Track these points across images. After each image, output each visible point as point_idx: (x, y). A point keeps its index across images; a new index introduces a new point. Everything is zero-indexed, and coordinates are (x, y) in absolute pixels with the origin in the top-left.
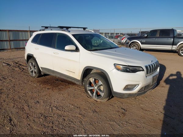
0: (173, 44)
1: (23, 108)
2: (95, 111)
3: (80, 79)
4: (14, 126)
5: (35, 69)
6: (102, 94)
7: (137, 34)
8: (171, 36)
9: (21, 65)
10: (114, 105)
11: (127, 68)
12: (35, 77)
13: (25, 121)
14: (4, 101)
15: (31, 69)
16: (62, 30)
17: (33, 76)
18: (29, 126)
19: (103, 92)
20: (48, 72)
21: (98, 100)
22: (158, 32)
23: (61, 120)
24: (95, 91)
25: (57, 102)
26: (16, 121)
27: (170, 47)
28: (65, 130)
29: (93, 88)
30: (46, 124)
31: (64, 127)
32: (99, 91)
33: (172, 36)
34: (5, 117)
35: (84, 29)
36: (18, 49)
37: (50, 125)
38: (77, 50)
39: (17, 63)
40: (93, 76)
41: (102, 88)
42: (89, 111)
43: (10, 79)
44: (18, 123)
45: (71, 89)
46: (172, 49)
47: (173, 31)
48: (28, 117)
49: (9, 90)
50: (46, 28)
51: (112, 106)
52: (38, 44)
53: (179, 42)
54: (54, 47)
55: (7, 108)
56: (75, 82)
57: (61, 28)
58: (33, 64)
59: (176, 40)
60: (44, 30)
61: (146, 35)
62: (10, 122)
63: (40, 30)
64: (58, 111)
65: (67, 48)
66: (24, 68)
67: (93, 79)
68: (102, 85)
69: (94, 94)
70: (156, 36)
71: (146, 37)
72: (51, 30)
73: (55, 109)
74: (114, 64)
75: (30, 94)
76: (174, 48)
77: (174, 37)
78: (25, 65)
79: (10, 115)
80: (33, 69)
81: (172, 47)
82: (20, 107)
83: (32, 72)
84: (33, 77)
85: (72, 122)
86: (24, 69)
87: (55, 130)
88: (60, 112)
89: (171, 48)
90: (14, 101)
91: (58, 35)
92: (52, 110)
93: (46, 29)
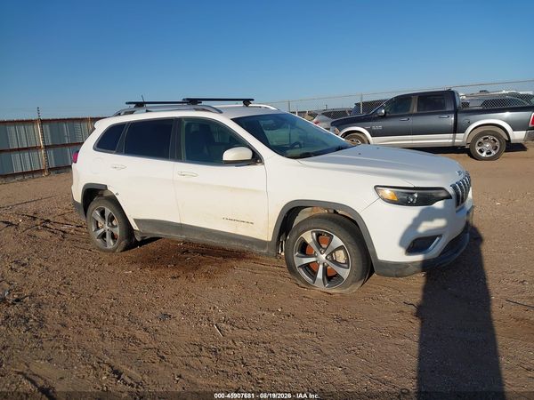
0: (456, 129)
1: (134, 337)
2: (341, 320)
3: (270, 239)
4: (137, 387)
5: (113, 226)
6: (345, 273)
7: (350, 112)
8: (448, 109)
9: (48, 221)
10: (380, 297)
11: (408, 193)
12: (113, 251)
13: (161, 369)
14: (64, 325)
15: (98, 228)
16: (197, 110)
17: (109, 247)
18: (181, 380)
19: (346, 266)
20: (161, 230)
21: (333, 291)
22: (413, 100)
23: (262, 353)
24: (321, 267)
25: (225, 310)
26: (134, 372)
27: (449, 139)
28: (288, 375)
29: (313, 259)
30: (228, 369)
31: (281, 370)
32: (332, 265)
33: (450, 108)
34: (95, 368)
35: (247, 102)
36: (9, 179)
37: (239, 369)
38: (256, 159)
39: (34, 218)
40: (312, 225)
41: (340, 256)
42: (324, 319)
43: (40, 265)
44: (146, 377)
45: (240, 269)
46: (454, 142)
47: (450, 95)
48: (163, 358)
49: (58, 293)
50: (140, 105)
51: (376, 302)
52: (119, 152)
53: (469, 124)
54: (178, 158)
55: (86, 343)
56: (255, 249)
57: (193, 102)
58: (108, 211)
59: (463, 119)
60: (132, 113)
61: (383, 111)
62: (118, 379)
63: (119, 114)
64: (239, 332)
65: (229, 155)
66: (63, 228)
67: (314, 234)
68: (341, 248)
69: (320, 275)
70: (408, 110)
71: (384, 117)
72: (147, 111)
73: (229, 327)
74: (376, 187)
75: (128, 296)
76: (460, 139)
77: (456, 112)
78: (63, 221)
79: (108, 359)
80: (106, 227)
81: (454, 138)
82: (121, 336)
83: (103, 235)
84: (108, 251)
85: (294, 353)
86: (64, 232)
87: (262, 379)
88: (245, 332)
89: (451, 141)
90: (94, 322)
91: (185, 123)
92: (220, 330)
93: (138, 110)
